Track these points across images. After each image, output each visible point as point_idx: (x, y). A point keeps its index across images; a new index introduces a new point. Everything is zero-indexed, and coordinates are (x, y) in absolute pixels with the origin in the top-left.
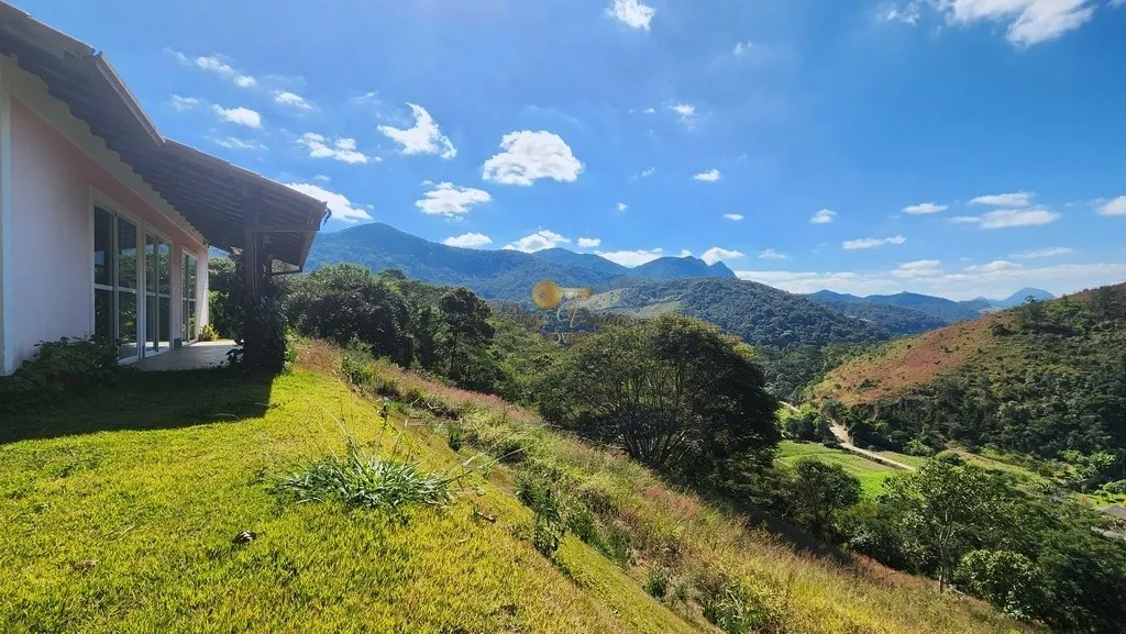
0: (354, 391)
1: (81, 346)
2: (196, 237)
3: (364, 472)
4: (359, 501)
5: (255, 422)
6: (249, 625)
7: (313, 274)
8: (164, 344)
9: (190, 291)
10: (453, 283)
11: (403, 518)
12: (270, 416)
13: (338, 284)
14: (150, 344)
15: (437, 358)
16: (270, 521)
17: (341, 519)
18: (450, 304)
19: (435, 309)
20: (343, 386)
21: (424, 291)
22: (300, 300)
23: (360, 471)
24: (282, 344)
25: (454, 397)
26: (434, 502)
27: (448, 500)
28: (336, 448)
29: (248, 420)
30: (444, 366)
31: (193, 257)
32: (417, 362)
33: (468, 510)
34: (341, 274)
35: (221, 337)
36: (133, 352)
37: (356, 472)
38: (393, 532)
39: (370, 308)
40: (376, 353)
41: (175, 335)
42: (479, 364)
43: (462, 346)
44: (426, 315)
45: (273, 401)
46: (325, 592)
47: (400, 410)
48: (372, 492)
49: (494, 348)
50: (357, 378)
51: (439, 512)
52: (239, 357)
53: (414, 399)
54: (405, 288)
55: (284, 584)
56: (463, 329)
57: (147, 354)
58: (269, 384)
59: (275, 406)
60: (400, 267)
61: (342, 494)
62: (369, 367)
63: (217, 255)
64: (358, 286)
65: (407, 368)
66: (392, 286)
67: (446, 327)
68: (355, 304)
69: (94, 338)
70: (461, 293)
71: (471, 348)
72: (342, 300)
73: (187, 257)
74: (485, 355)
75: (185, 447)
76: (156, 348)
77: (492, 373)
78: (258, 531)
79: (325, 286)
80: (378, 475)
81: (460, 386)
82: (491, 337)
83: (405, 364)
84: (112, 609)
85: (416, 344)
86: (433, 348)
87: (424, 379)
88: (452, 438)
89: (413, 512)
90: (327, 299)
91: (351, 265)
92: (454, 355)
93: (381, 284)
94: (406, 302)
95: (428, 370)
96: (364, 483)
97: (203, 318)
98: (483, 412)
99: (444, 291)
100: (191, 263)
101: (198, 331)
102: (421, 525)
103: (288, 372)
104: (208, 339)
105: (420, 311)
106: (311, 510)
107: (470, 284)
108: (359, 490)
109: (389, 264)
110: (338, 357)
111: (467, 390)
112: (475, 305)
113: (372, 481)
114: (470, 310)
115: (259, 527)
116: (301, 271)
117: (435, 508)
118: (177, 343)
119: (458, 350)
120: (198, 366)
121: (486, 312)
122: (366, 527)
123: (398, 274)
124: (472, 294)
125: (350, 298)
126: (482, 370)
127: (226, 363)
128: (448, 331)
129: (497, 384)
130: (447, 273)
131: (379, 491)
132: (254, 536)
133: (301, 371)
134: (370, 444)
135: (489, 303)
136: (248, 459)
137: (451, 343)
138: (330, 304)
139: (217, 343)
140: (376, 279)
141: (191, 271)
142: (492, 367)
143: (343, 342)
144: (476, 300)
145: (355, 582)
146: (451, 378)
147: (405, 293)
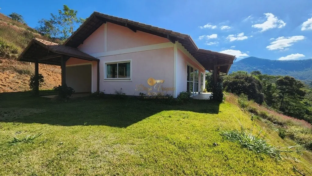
0: (242, 110)
1: (185, 93)
2: (203, 68)
3: (246, 137)
4: (245, 146)
5: (216, 115)
6: (217, 167)
7: (230, 75)
8: (197, 93)
9: (202, 81)
10: (282, 75)
11: (261, 158)
12: (219, 114)
13: (237, 77)
14: (195, 93)
15: (274, 102)
16: (221, 143)
17: (240, 150)
18: (281, 83)
19: (274, 84)
20: (239, 109)
21: (269, 78)
22: (226, 82)
23: (245, 137)
24: (222, 95)
25: (282, 118)
26: (273, 157)
27: (280, 158)
28: (238, 128)
29: (214, 114)
30: (277, 106)
31: (203, 73)
32: (265, 103)
33: (290, 166)
34: (238, 74)
35: (208, 92)
36: (192, 94)
37: (244, 137)
38: (258, 161)
39: (247, 84)
40: (249, 99)
41: (199, 91)
42: (296, 106)
43: (286, 98)
44: (269, 87)
45: (220, 110)
46: (236, 169)
47: (258, 118)
48: (250, 145)
49: (305, 100)
50: (243, 106)
51: (276, 161)
52: (212, 98)
53: (264, 116)
54: (261, 78)
55: (225, 161)
56: (287, 92)
57: (195, 95)
58: (219, 105)
59: (220, 112)
60: (259, 70)
61: (240, 142)
62: (247, 103)
63: (207, 72)
64: (243, 78)
65: (261, 105)
66: (256, 77)
67: (279, 91)
68: (242, 83)
69: (187, 92)
70: (286, 78)
71: (292, 100)
72: (238, 82)
73: (201, 73)
74: (300, 103)
75: (202, 118)
76: (196, 93)
77: (303, 111)
78: (218, 144)
79: (233, 78)
80: (251, 140)
81: (285, 114)
82: (304, 96)
83: (260, 103)
84: (192, 149)
85: (265, 97)
86: (272, 99)
87: (268, 109)
88: (280, 133)
89: (265, 157)
90: (234, 82)
91: (241, 71)
92: (282, 102)
93: (251, 77)
94: (261, 82)
95: (269, 106)
96: (247, 141)
97: (204, 87)
98: (297, 126)
99: (278, 78)
100: (202, 74)
101: (203, 90)
102: (268, 163)
103: (224, 103)
104: (205, 92)
105: (267, 85)
106: (231, 144)
107: (291, 74)
108: (245, 143)
109: (255, 70)
110: (237, 99)
111: (288, 116)
112: (294, 83)
113: (249, 141)
114: (291, 85)
115: (219, 143)
116: (227, 75)
117: (274, 159)
118: (199, 93)
119: (284, 100)
120: (204, 99)
121: (301, 85)
122: (248, 155)
123: (258, 73)
124: (292, 78)
125: (241, 81)
126: (298, 109)
127: (209, 99)
128: (280, 93)
129: (306, 116)
130: (280, 71)
131: (252, 145)
132: (217, 144)
133: (227, 103)
134: (248, 129)
135: (302, 82)
136: (215, 124)
137: (281, 97)
138: (235, 83)
139: (207, 93)
140: (250, 75)
141: (202, 76)
142: (303, 109)
143: (238, 94)
144: (295, 81)
145: (245, 170)
146: (280, 110)
147: (261, 79)
